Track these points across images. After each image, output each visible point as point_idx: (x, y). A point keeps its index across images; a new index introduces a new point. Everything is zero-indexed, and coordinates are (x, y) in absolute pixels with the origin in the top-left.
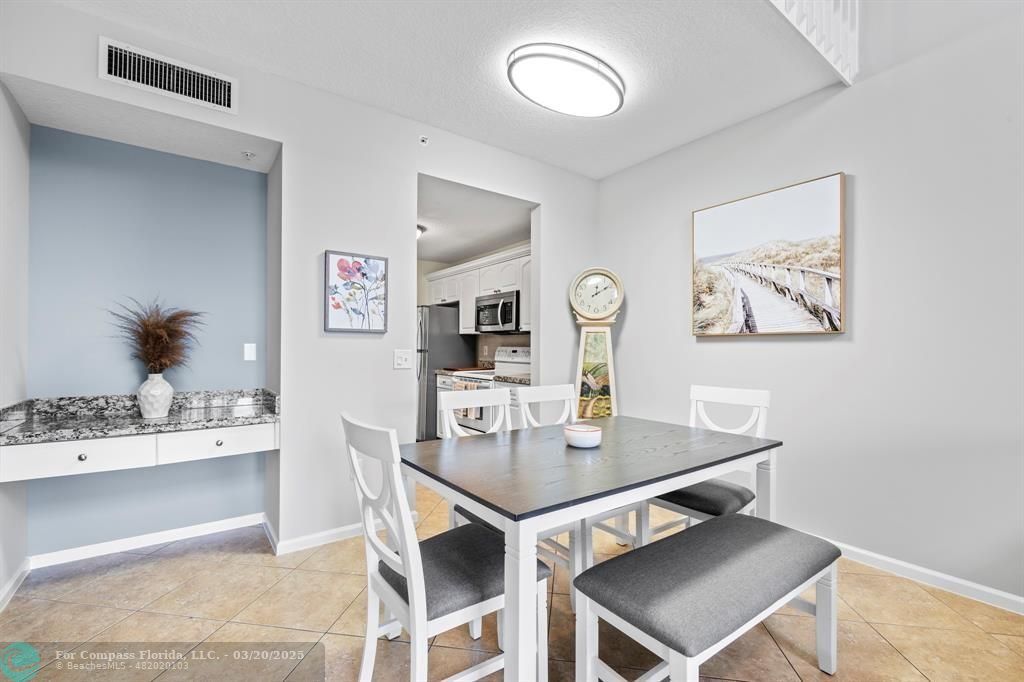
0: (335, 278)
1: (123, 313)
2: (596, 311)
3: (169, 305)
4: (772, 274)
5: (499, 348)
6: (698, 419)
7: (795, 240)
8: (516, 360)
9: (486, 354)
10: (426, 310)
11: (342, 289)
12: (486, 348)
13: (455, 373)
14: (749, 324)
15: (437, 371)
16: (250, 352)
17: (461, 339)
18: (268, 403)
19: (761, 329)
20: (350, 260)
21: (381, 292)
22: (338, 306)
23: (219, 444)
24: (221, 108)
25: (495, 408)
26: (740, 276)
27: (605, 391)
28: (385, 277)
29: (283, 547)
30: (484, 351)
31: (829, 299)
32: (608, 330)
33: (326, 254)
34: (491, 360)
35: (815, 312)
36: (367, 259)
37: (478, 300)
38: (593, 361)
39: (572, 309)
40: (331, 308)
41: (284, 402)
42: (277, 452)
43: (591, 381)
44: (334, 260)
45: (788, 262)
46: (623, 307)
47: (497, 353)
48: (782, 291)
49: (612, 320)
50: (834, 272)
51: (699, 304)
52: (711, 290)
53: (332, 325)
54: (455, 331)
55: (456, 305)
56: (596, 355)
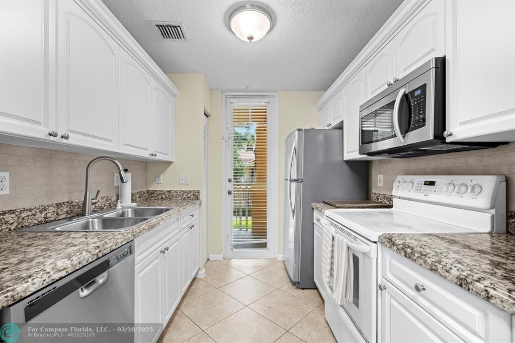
5: (399, 178)
8: (432, 197)
9: (381, 184)
10: (302, 133)
12: (381, 177)
15: (313, 204)
17: (346, 167)
30: (378, 181)
34: (387, 193)
47: (395, 185)
54: (339, 158)
55: (340, 127)
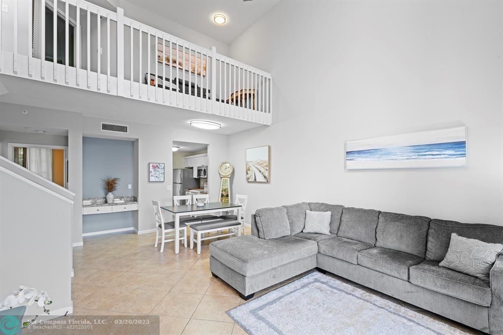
0: (151, 169)
1: (103, 179)
2: (226, 173)
3: (113, 177)
4: (259, 167)
6: (237, 203)
7: (262, 159)
10: (182, 170)
11: (153, 172)
13: (190, 191)
14: (255, 179)
15: (186, 190)
16: (130, 187)
17: (194, 180)
18: (135, 199)
19: (257, 181)
20: (155, 164)
21: (163, 172)
22: (152, 176)
23: (125, 208)
24: (125, 133)
25: (187, 200)
26: (254, 167)
27: (227, 196)
28: (164, 168)
29: (139, 233)
30: (202, 183)
31: (267, 174)
32: (229, 179)
33: (149, 164)
35: (265, 177)
36: (159, 164)
37: (198, 167)
38: (225, 188)
39: (219, 173)
40: (150, 177)
41: (139, 199)
42: (138, 211)
43: (224, 193)
44: (151, 165)
45: (261, 164)
46: (233, 173)
48: (260, 171)
49: (229, 176)
50: (267, 168)
51: (247, 173)
52: (249, 170)
53: (150, 180)
54: (192, 177)
55: (192, 168)
56: (225, 186)
